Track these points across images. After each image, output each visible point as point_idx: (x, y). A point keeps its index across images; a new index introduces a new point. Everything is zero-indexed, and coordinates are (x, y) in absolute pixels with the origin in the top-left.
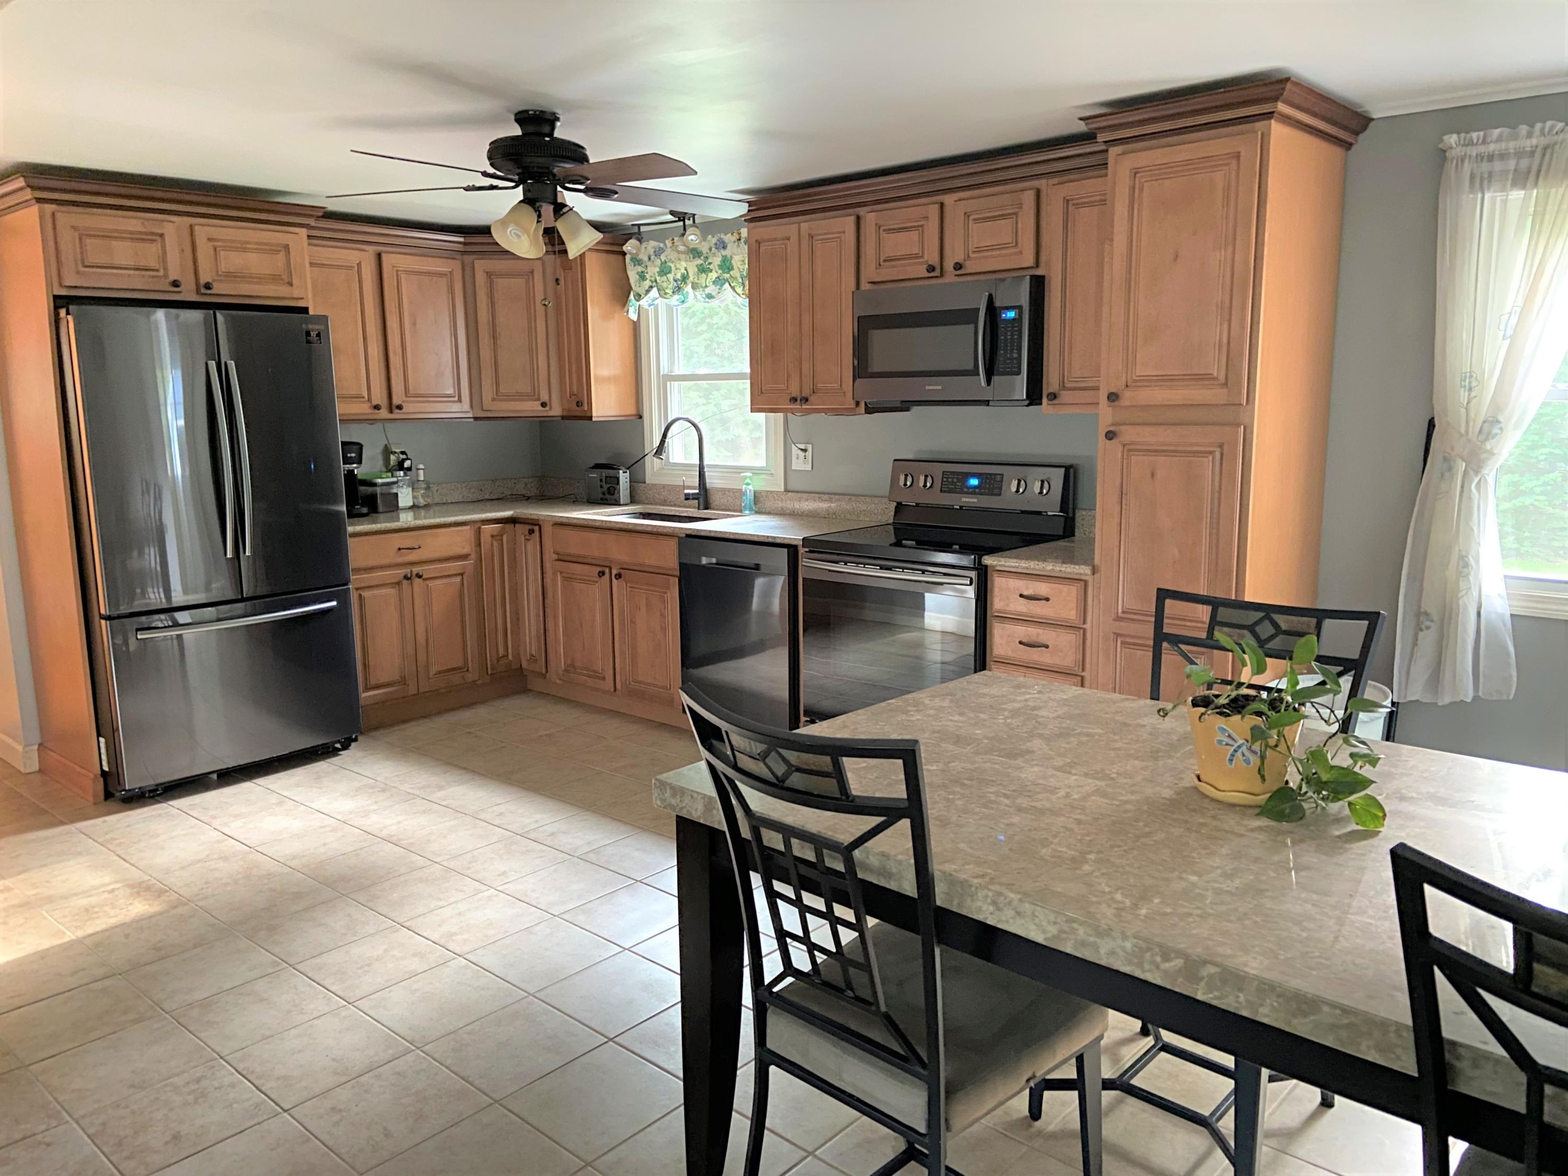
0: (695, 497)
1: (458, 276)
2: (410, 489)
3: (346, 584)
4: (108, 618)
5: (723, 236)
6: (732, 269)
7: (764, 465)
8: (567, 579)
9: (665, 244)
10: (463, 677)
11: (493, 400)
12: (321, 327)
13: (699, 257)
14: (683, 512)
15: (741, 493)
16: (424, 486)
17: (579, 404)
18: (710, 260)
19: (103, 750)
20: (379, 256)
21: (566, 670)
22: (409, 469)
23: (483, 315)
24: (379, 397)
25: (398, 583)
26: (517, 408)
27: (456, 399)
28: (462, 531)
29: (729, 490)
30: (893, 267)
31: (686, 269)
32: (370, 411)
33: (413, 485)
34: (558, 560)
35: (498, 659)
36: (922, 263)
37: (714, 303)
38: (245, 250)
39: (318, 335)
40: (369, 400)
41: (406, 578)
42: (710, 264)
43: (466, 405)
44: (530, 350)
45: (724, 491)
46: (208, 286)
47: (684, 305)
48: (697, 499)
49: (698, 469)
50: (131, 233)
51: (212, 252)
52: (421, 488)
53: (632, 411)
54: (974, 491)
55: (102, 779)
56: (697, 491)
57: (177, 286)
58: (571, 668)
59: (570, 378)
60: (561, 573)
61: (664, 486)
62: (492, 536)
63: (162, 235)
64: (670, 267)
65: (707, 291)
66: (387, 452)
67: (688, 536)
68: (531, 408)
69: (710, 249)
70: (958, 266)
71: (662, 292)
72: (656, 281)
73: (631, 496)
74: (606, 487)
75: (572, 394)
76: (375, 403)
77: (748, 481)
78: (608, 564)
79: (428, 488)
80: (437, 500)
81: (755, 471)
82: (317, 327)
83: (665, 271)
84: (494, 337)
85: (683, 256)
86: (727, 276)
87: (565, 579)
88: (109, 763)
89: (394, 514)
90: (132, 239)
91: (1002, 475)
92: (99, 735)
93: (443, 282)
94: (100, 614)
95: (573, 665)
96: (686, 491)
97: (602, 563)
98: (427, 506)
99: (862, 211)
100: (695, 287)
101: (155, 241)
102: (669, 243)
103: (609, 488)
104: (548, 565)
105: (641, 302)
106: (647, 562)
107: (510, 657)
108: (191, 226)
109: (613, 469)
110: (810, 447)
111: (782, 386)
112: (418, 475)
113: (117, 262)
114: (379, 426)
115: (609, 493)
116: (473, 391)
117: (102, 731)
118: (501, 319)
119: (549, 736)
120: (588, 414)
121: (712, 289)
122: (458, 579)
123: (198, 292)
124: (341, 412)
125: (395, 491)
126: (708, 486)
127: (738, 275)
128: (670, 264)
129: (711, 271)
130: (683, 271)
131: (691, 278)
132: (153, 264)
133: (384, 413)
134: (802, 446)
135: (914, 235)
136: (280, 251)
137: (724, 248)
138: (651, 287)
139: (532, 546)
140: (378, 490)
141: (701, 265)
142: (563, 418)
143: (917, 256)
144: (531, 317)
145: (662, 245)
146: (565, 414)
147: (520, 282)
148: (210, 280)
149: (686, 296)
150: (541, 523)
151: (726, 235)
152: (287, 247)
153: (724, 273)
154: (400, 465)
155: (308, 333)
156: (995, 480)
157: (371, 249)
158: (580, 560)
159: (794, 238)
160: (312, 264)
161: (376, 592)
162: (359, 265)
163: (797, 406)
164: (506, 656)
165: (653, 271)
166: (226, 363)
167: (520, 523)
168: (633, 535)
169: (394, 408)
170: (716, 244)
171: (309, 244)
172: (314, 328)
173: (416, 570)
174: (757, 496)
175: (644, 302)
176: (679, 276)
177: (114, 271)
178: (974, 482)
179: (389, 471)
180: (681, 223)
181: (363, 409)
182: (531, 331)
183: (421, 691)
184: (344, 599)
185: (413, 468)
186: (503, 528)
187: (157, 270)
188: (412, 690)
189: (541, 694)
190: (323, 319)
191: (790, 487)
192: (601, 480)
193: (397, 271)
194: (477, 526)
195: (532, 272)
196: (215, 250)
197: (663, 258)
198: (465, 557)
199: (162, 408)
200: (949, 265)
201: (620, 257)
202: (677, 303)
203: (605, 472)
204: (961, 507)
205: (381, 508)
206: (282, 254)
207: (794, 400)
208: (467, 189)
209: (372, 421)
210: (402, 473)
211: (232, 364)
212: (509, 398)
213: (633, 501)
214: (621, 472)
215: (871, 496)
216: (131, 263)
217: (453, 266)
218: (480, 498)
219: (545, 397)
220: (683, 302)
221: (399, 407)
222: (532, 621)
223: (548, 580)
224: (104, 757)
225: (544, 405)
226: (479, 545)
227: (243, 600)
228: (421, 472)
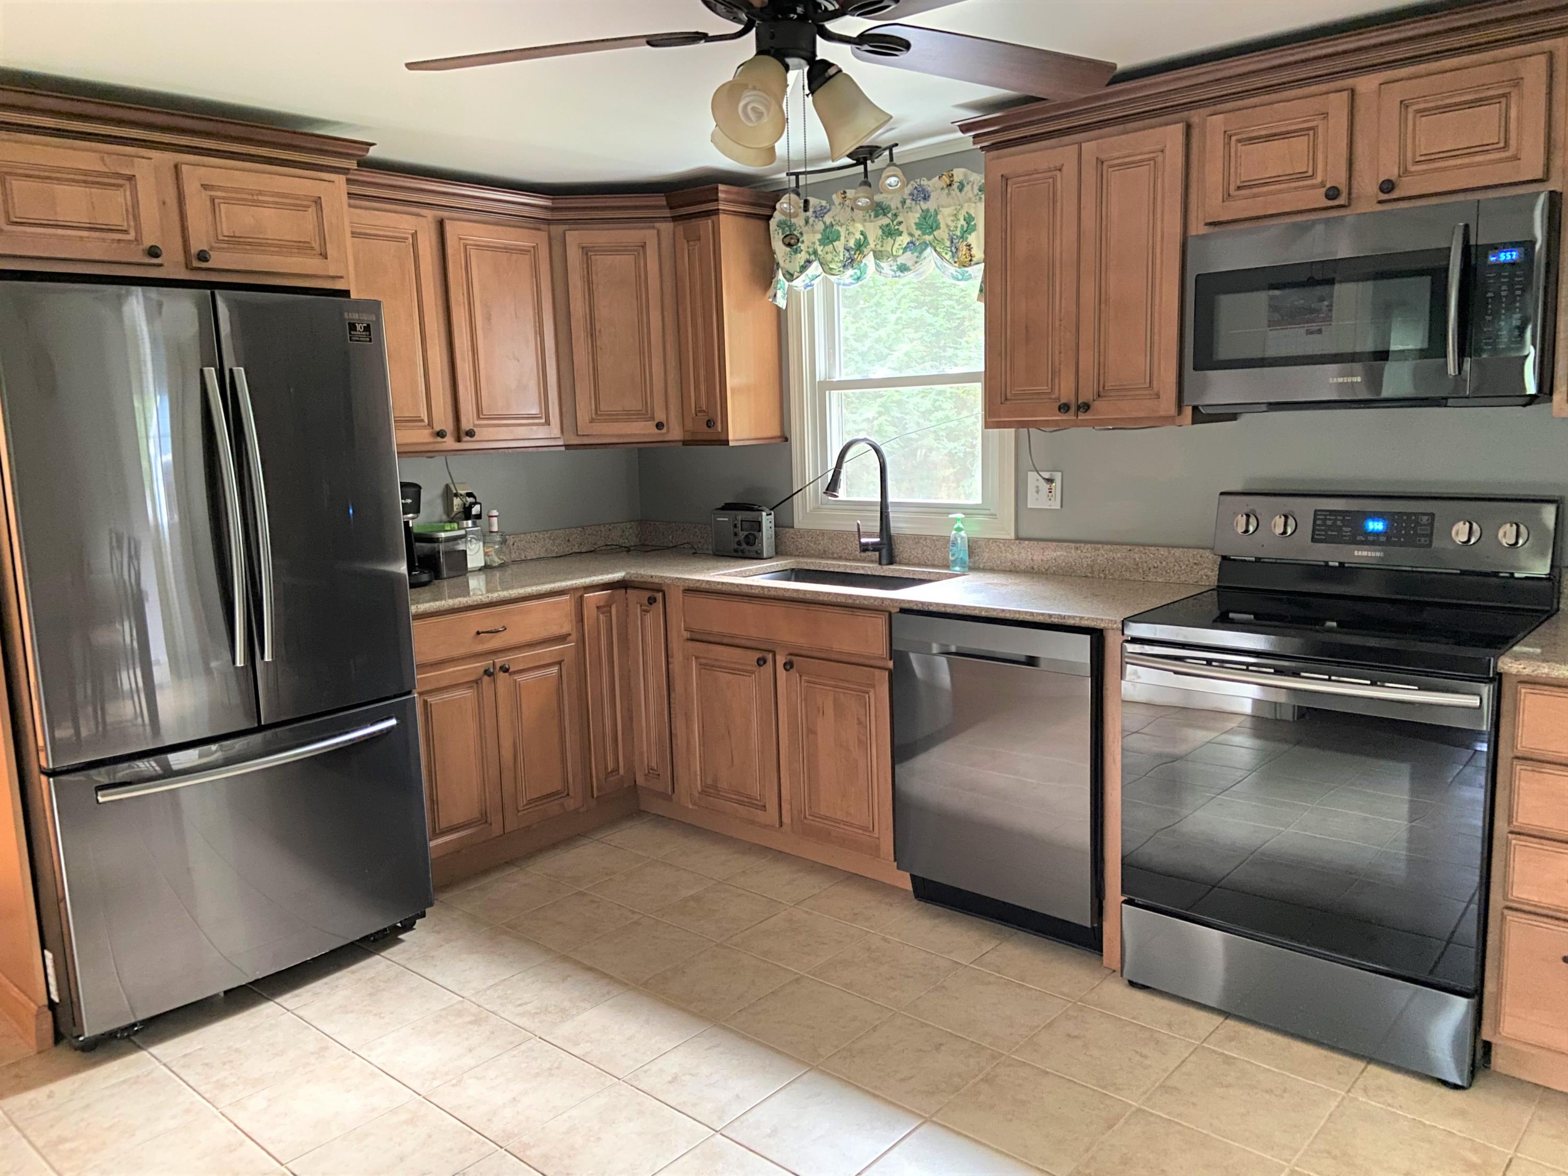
0: (875, 547)
1: (544, 253)
2: (481, 544)
3: (409, 693)
4: (51, 774)
5: (924, 182)
6: (938, 227)
7: (980, 502)
8: (707, 666)
9: (831, 203)
10: (562, 805)
11: (592, 421)
12: (368, 318)
13: (885, 215)
14: (857, 568)
15: (946, 542)
16: (498, 538)
17: (710, 423)
18: (899, 219)
19: (50, 971)
20: (441, 223)
21: (703, 792)
22: (479, 516)
23: (578, 307)
24: (443, 420)
25: (477, 682)
26: (623, 432)
27: (543, 421)
28: (558, 603)
29: (926, 537)
30: (1255, 196)
31: (862, 233)
32: (431, 440)
33: (485, 537)
34: (692, 640)
35: (608, 774)
36: (1313, 187)
37: (909, 276)
38: (256, 204)
39: (367, 328)
40: (430, 424)
41: (487, 672)
42: (900, 223)
43: (555, 430)
44: (641, 353)
45: (917, 539)
46: (203, 256)
47: (860, 283)
48: (879, 550)
49: (879, 508)
50: (85, 173)
51: (208, 203)
52: (495, 543)
53: (773, 430)
54: (1372, 540)
55: (50, 1013)
56: (878, 540)
57: (157, 256)
58: (710, 790)
59: (697, 387)
60: (697, 658)
61: (823, 533)
62: (598, 608)
63: (131, 178)
64: (839, 232)
65: (900, 261)
66: (448, 494)
67: (903, 611)
68: (641, 430)
69: (904, 202)
70: (1387, 186)
71: (826, 267)
72: (815, 253)
73: (776, 547)
74: (742, 535)
75: (699, 411)
76: (437, 429)
77: (959, 524)
78: (770, 648)
79: (504, 542)
80: (514, 556)
81: (968, 510)
82: (365, 317)
83: (829, 237)
84: (592, 334)
85: (859, 214)
86: (928, 238)
87: (703, 666)
88: (59, 990)
89: (461, 579)
90: (85, 182)
91: (1432, 515)
92: (43, 947)
93: (526, 260)
94: (40, 766)
95: (715, 787)
96: (863, 540)
97: (763, 647)
98: (502, 566)
99: (1196, 116)
100: (878, 255)
101: (121, 186)
102: (836, 198)
103: (747, 536)
104: (675, 645)
105: (794, 283)
106: (836, 647)
107: (622, 772)
108: (176, 166)
109: (753, 510)
110: (1058, 476)
111: (1044, 388)
112: (490, 525)
113: (61, 218)
114: (439, 460)
115: (748, 544)
116: (564, 409)
117: (48, 944)
118: (603, 311)
119: (696, 899)
120: (723, 437)
121: (907, 258)
122: (555, 670)
123: (188, 266)
124: (400, 442)
125: (461, 547)
126: (893, 531)
127: (946, 236)
128: (839, 228)
129: (900, 234)
130: (858, 236)
131: (872, 245)
132: (117, 220)
133: (449, 443)
134: (1046, 475)
135: (1300, 144)
136: (309, 207)
137: (926, 198)
138: (809, 262)
139: (653, 618)
140: (442, 547)
141: (888, 225)
142: (685, 443)
143: (1303, 176)
144: (643, 309)
145: (824, 203)
146: (687, 438)
147: (627, 260)
148: (206, 248)
149: (863, 272)
150: (665, 588)
151: (929, 179)
152: (318, 201)
153: (924, 234)
154: (467, 513)
155: (352, 327)
156: (1418, 523)
157: (430, 214)
158: (726, 641)
159: (1070, 168)
160: (354, 234)
161: (446, 696)
162: (414, 235)
163: (1070, 416)
164: (616, 770)
165: (810, 239)
166: (231, 371)
167: (634, 588)
168: (813, 607)
169: (462, 434)
170: (911, 194)
171: (350, 206)
172: (361, 318)
173: (500, 660)
174: (973, 547)
175: (799, 283)
176: (852, 244)
177: (60, 232)
178: (1376, 526)
179: (451, 521)
180: (861, 168)
181: (421, 436)
182: (643, 325)
183: (508, 830)
184: (404, 714)
185: (483, 516)
186: (610, 596)
187: (125, 232)
188: (496, 830)
189: (662, 820)
190: (374, 306)
191: (1023, 534)
192: (735, 526)
193: (465, 246)
194: (580, 594)
195: (644, 246)
196: (213, 200)
197: (828, 219)
198: (562, 639)
199: (142, 443)
200: (1367, 185)
201: (761, 224)
202: (850, 280)
203: (742, 515)
204: (1342, 564)
205: (445, 573)
206: (312, 211)
207: (1064, 408)
208: (654, 41)
209: (430, 454)
210: (470, 522)
211: (240, 373)
212: (613, 417)
213: (779, 552)
214: (764, 514)
215: (1168, 546)
216: (85, 220)
217: (538, 239)
218: (568, 550)
219: (660, 416)
220: (858, 279)
221: (470, 434)
222: (652, 723)
223: (676, 666)
224: (52, 980)
225: (659, 426)
226: (581, 620)
227: (260, 729)
228: (495, 520)
